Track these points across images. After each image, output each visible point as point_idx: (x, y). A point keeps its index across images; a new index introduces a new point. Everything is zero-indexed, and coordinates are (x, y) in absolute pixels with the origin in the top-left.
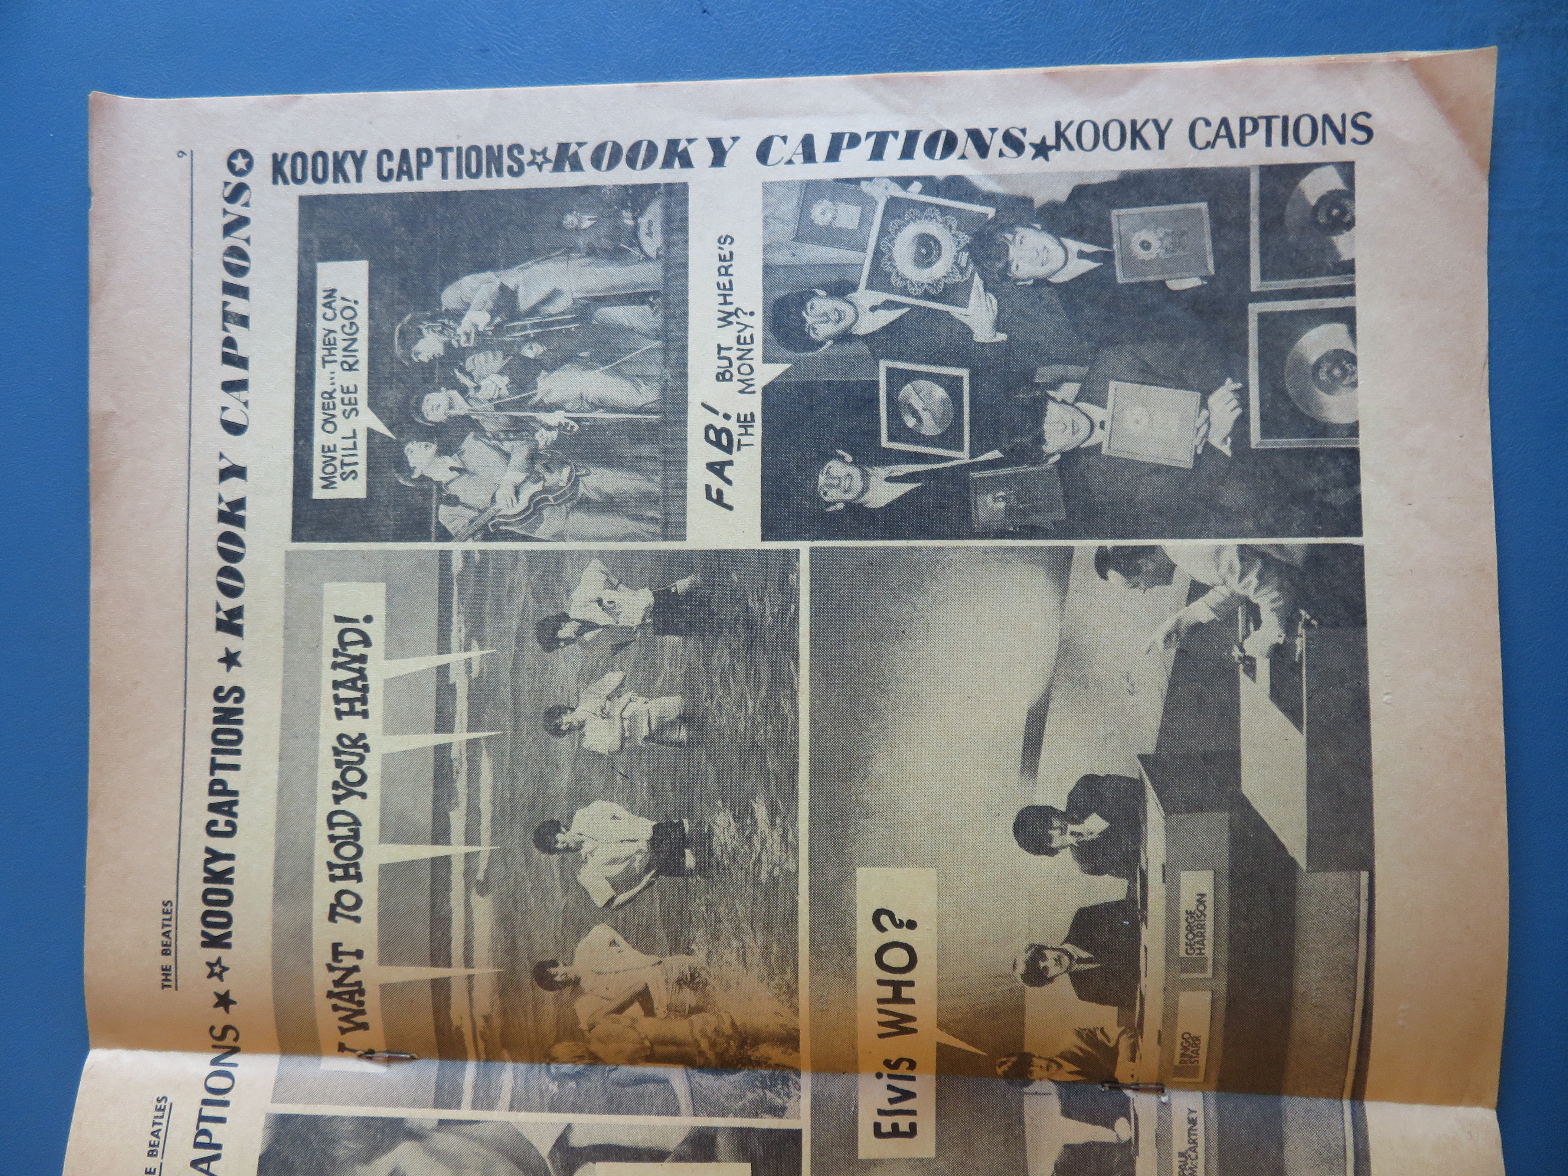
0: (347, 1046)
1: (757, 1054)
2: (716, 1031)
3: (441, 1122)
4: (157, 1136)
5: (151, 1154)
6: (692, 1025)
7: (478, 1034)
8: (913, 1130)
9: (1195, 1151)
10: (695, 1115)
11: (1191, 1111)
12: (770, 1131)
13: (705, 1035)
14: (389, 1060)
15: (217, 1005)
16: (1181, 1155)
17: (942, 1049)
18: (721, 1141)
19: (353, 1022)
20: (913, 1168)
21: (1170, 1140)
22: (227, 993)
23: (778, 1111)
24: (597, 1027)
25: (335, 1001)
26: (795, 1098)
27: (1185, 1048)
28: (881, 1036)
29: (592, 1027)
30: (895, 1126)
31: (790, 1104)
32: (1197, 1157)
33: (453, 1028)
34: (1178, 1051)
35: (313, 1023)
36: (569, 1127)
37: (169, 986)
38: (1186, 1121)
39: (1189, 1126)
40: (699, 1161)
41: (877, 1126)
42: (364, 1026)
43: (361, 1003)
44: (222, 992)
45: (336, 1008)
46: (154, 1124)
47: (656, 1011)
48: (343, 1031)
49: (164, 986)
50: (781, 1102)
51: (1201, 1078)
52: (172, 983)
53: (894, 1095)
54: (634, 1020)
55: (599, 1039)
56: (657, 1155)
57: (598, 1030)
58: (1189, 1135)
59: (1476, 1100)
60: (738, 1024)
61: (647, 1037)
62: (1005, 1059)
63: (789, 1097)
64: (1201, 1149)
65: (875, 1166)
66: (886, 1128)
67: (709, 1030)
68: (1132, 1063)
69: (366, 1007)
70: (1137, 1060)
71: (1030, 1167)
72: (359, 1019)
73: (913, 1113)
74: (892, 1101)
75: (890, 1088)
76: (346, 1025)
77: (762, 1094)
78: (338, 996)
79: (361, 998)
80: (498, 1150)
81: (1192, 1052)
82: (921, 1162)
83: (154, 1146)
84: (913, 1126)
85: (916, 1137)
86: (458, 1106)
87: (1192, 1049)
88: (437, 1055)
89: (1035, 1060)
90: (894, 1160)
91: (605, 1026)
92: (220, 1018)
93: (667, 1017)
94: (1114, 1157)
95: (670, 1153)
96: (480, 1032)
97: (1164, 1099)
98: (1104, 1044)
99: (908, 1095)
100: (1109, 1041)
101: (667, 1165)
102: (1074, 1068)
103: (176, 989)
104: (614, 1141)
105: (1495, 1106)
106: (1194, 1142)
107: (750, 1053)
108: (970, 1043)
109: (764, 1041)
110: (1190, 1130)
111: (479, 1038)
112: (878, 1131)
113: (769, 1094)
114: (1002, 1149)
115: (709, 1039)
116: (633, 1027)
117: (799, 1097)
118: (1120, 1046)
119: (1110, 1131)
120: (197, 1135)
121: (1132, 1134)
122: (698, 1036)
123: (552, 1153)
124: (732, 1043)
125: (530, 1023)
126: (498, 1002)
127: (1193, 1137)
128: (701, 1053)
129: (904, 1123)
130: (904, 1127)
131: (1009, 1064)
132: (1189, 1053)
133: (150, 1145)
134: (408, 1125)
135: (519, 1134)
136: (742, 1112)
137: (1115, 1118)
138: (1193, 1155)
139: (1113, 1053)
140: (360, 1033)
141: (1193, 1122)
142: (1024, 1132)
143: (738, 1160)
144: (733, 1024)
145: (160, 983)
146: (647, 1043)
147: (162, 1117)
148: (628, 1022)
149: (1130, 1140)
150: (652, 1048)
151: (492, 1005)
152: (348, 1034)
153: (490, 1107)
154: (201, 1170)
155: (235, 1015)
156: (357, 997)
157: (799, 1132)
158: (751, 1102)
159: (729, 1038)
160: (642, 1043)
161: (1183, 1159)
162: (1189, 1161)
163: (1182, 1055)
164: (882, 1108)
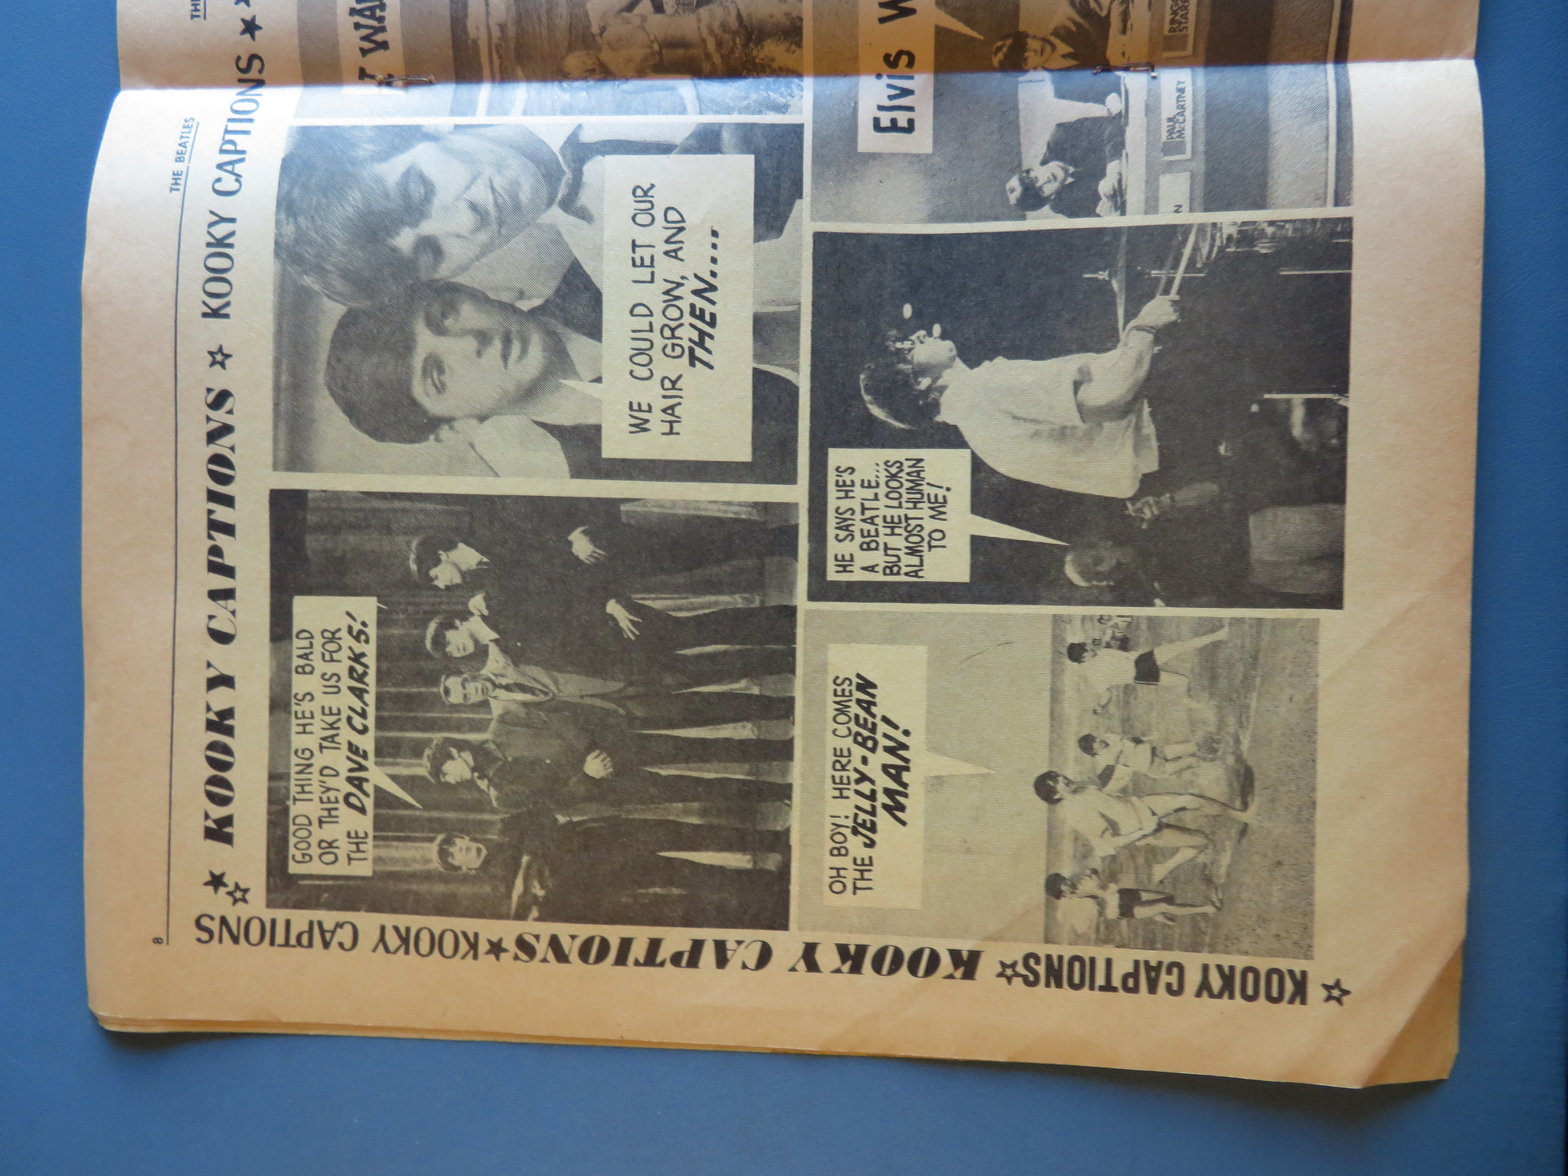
0: (368, 71)
1: (762, 55)
2: (724, 26)
3: (457, 127)
4: (185, 147)
5: (179, 160)
6: (699, 20)
7: (493, 47)
8: (910, 128)
9: (1183, 115)
10: (701, 114)
11: (1179, 83)
12: (773, 126)
13: (711, 32)
14: (408, 83)
15: (243, 32)
16: (1170, 120)
17: (941, 33)
18: (726, 135)
19: (374, 42)
20: (911, 163)
21: (1159, 108)
22: (254, 18)
23: (782, 109)
24: (608, 29)
25: (357, 19)
26: (798, 97)
27: (1175, 13)
28: (882, 20)
29: (603, 29)
30: (894, 121)
31: (793, 102)
32: (1184, 121)
33: (470, 42)
34: (1168, 17)
35: (335, 44)
36: (580, 126)
37: (198, 16)
38: (1175, 90)
39: (1178, 94)
40: (705, 153)
41: (877, 121)
42: (384, 45)
43: (381, 19)
44: (248, 18)
45: (357, 26)
46: (182, 137)
47: (665, 7)
48: (364, 52)
49: (193, 17)
50: (784, 100)
51: (1189, 51)
52: (201, 13)
53: (893, 92)
54: (644, 19)
55: (610, 45)
56: (665, 149)
57: (610, 34)
58: (1178, 101)
59: (1455, 52)
60: (744, 15)
61: (656, 39)
62: (999, 43)
63: (793, 97)
64: (1188, 113)
65: (875, 159)
66: (885, 122)
67: (716, 25)
68: (1122, 36)
69: (387, 23)
70: (1128, 32)
71: (1023, 149)
72: (379, 37)
73: (911, 109)
74: (891, 97)
75: (890, 86)
76: (367, 45)
77: (765, 95)
78: (360, 12)
79: (382, 14)
80: (511, 147)
81: (1182, 16)
82: (918, 159)
83: (182, 153)
84: (911, 122)
85: (914, 133)
86: (473, 113)
87: (1181, 13)
88: (454, 78)
89: (1029, 40)
90: (893, 155)
91: (616, 29)
92: (246, 45)
93: (677, 12)
94: (1105, 129)
95: (676, 146)
96: (496, 45)
97: (1153, 74)
98: (1096, 13)
99: (906, 92)
100: (1101, 9)
101: (673, 157)
102: (1067, 49)
103: (205, 18)
104: (623, 137)
105: (1473, 54)
106: (1182, 107)
107: (754, 53)
108: (967, 23)
109: (769, 35)
110: (1179, 97)
111: (494, 51)
112: (877, 126)
113: (771, 94)
114: (996, 137)
115: (716, 36)
116: (642, 27)
117: (802, 97)
118: (1112, 15)
119: (1101, 106)
120: (223, 144)
121: (1122, 107)
122: (705, 32)
123: (563, 148)
124: (738, 40)
125: (544, 32)
126: (514, 7)
127: (1182, 103)
128: (708, 56)
129: (902, 118)
130: (903, 123)
131: (1005, 49)
132: (1178, 17)
133: (178, 153)
134: (425, 130)
135: (531, 133)
136: (747, 110)
137: (1107, 94)
138: (1181, 119)
139: (1105, 23)
140: (381, 53)
141: (1182, 91)
142: (1018, 117)
143: (742, 152)
144: (739, 16)
145: (190, 13)
146: (656, 47)
147: (189, 133)
148: (637, 21)
149: (1120, 113)
150: (660, 53)
151: (508, 10)
152: (369, 56)
153: (505, 112)
154: (227, 171)
155: (261, 43)
156: (378, 13)
157: (801, 126)
158: (755, 101)
159: (735, 34)
160: (651, 47)
161: (1171, 124)
162: (1177, 125)
163: (1173, 21)
164: (882, 104)
